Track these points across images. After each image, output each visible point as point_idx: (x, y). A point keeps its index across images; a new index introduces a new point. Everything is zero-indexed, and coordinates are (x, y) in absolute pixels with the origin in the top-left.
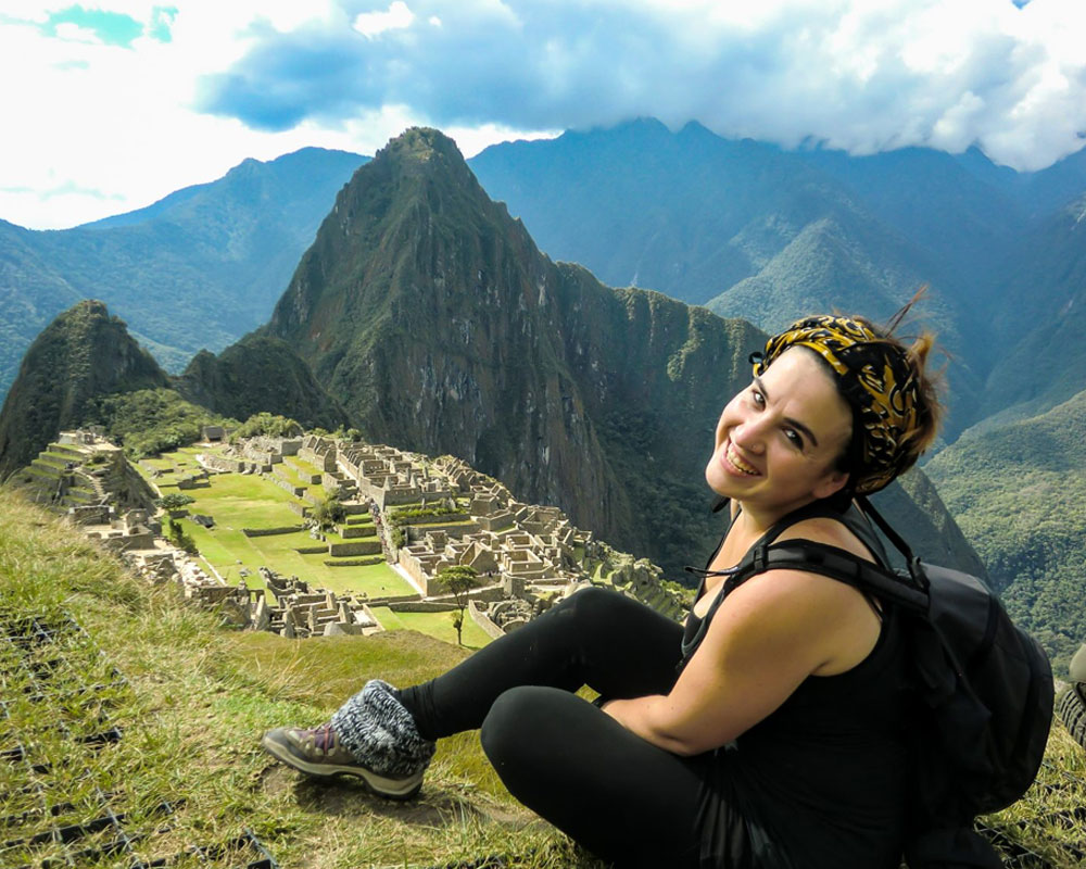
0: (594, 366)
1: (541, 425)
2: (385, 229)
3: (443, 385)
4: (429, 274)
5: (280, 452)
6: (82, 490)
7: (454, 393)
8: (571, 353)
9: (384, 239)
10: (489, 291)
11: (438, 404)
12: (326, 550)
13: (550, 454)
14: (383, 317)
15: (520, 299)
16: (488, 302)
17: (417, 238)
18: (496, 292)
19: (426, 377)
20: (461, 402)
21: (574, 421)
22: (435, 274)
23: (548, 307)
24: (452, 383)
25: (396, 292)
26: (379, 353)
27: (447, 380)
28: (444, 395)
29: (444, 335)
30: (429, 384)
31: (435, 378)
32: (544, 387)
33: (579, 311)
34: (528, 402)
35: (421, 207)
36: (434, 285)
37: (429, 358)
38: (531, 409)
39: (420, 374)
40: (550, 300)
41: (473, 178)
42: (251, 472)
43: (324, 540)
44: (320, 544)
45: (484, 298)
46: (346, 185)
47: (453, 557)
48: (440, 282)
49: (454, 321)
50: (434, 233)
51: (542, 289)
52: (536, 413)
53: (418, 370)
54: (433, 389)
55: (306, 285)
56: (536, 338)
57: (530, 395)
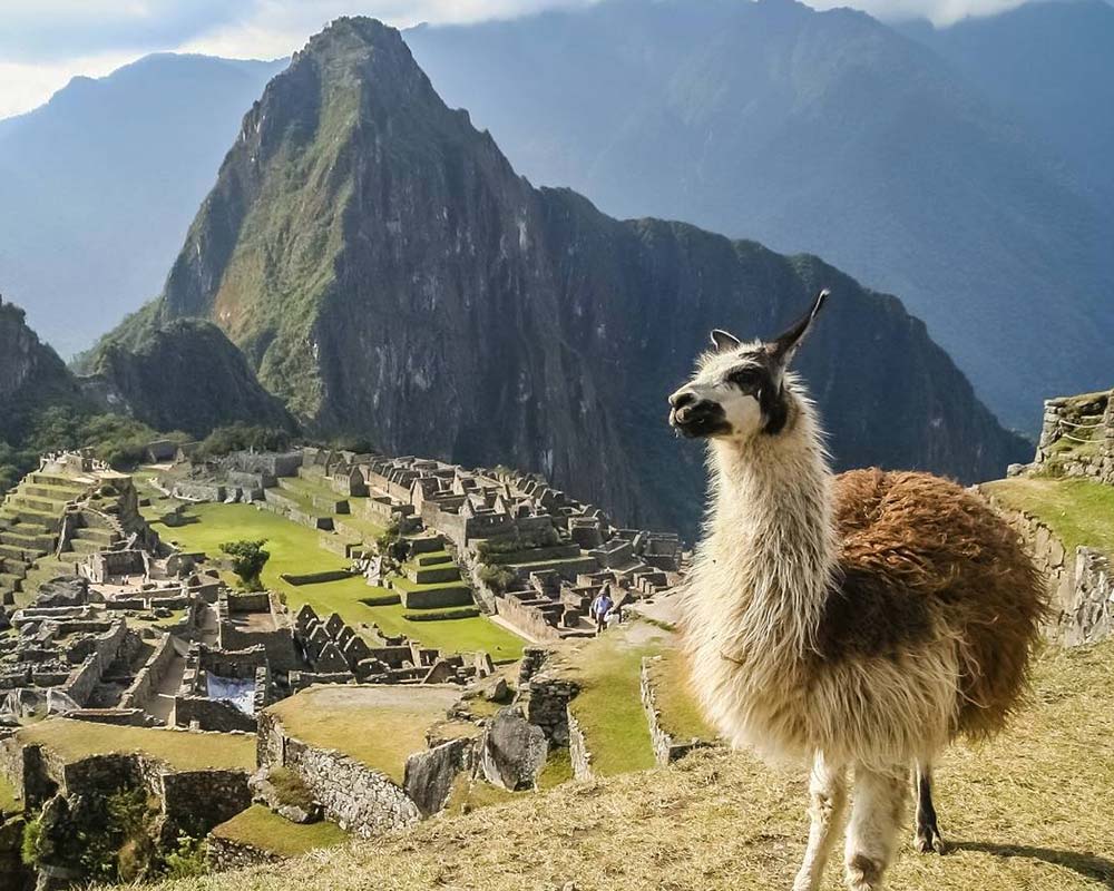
0: (600, 330)
1: (540, 421)
2: (314, 160)
3: (405, 370)
4: (380, 216)
5: (273, 472)
6: (97, 531)
7: (418, 379)
8: (567, 313)
9: (316, 172)
10: (459, 234)
11: (400, 396)
12: (397, 600)
13: (554, 458)
14: (323, 281)
15: (502, 243)
16: (458, 250)
17: (362, 168)
18: (468, 235)
19: (383, 358)
20: (430, 390)
21: (584, 411)
22: (387, 216)
23: (532, 249)
24: (416, 366)
25: (336, 246)
26: (323, 329)
27: (410, 361)
28: (408, 381)
29: (402, 299)
30: (388, 368)
31: (395, 360)
32: (542, 364)
33: (575, 254)
34: (521, 386)
35: (364, 125)
36: (387, 233)
37: (387, 331)
38: (526, 397)
39: (377, 356)
40: (534, 241)
41: (426, 80)
42: (237, 500)
43: (390, 587)
44: (384, 593)
45: (453, 243)
46: (257, 104)
47: (579, 604)
48: (394, 227)
49: (415, 279)
50: (383, 158)
51: (522, 226)
52: (532, 402)
53: (374, 350)
54: (393, 374)
55: (208, 243)
56: (528, 296)
57: (523, 376)
